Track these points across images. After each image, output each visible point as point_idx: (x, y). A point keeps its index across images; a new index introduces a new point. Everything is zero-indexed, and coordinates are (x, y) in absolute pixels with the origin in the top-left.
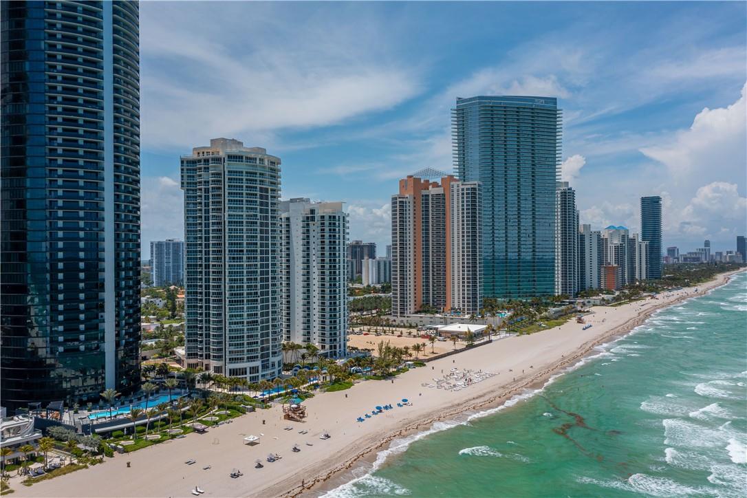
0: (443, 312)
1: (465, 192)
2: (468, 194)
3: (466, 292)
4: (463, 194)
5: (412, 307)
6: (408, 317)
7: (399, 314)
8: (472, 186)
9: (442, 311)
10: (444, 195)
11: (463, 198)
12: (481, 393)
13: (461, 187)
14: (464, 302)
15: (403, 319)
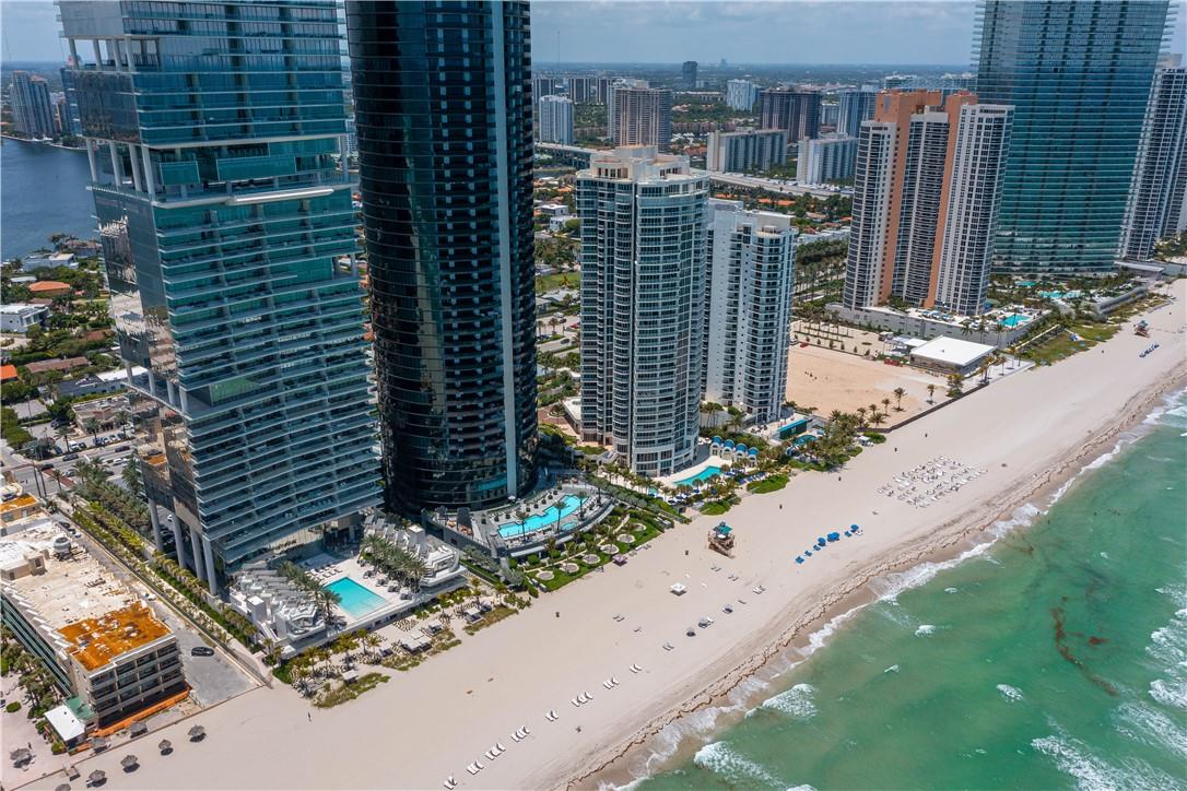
0: (922, 305)
1: (984, 124)
2: (987, 128)
3: (961, 282)
4: (980, 127)
5: (876, 296)
6: (867, 311)
7: (853, 306)
8: (998, 115)
9: (920, 303)
10: (948, 125)
11: (978, 133)
12: (954, 516)
13: (978, 115)
14: (956, 295)
15: (858, 312)
